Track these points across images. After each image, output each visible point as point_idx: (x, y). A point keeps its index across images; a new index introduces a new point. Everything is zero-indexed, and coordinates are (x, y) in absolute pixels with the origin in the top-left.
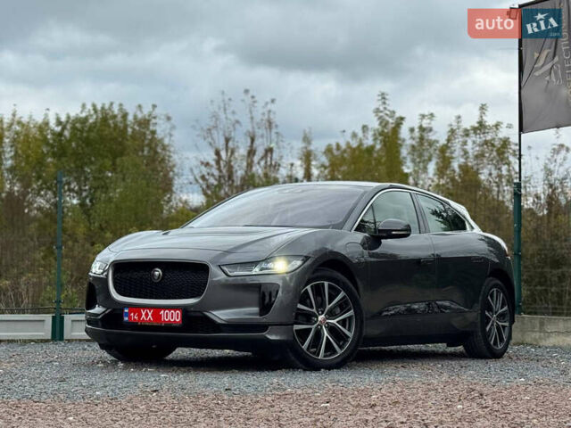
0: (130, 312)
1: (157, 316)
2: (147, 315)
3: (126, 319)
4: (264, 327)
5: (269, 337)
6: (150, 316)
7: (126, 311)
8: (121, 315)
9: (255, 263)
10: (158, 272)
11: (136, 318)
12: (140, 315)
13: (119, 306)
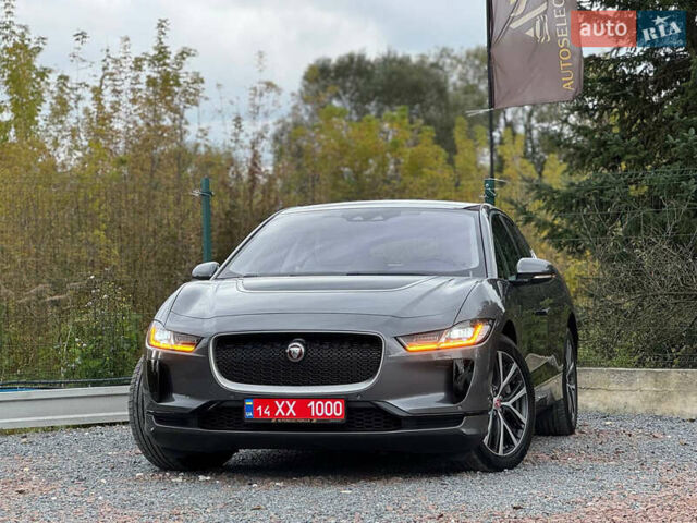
0: (256, 405)
1: (302, 409)
2: (285, 408)
3: (249, 414)
4: (457, 419)
5: (464, 431)
7: (249, 403)
8: (240, 410)
9: (439, 332)
10: (296, 348)
11: (267, 413)
13: (232, 397)
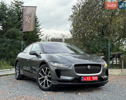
1: (91, 78)
2: (89, 78)
6: (89, 79)
8: (81, 79)
10: (89, 67)
11: (85, 79)
12: (87, 79)
13: (78, 77)
